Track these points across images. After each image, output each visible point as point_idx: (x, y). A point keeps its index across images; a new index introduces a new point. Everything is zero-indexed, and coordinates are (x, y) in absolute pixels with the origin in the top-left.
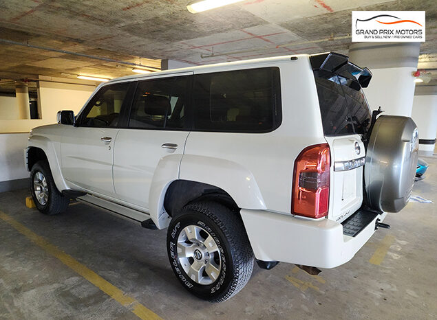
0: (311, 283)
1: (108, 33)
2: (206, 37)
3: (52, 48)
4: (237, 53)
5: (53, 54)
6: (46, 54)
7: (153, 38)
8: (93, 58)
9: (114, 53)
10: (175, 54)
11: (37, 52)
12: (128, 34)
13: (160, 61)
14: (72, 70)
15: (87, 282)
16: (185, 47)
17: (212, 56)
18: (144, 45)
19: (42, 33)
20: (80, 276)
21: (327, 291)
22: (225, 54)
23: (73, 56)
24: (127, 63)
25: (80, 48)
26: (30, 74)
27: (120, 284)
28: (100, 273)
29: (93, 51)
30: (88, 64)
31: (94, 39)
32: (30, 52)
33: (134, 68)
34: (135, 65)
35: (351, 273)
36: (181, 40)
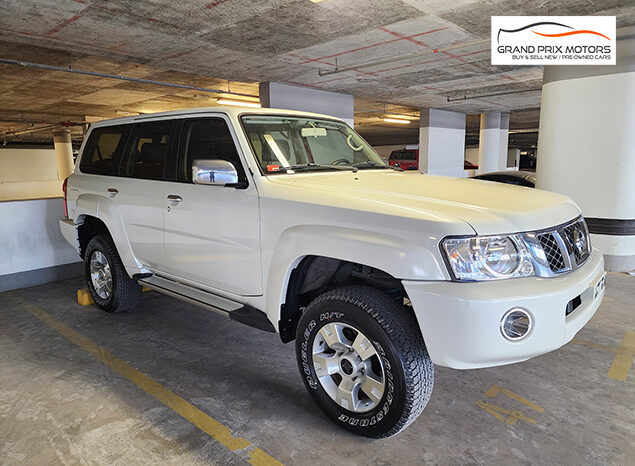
0: (520, 413)
1: (184, 46)
2: (327, 43)
3: (104, 73)
4: (372, 65)
5: (105, 82)
6: (94, 83)
7: (250, 50)
8: (162, 86)
9: (191, 77)
10: (280, 72)
11: (82, 81)
12: (213, 46)
13: (257, 85)
14: (131, 105)
15: (176, 416)
16: (296, 61)
17: (336, 71)
18: (235, 61)
19: (89, 52)
20: (165, 406)
21: (548, 425)
22: (354, 69)
23: (133, 85)
24: (210, 91)
25: (143, 72)
26: (73, 115)
27: (224, 418)
28: (194, 400)
29: (162, 76)
30: (156, 96)
31: (163, 56)
32: (75, 82)
33: (219, 99)
34: (222, 92)
35: (583, 395)
36: (290, 50)
